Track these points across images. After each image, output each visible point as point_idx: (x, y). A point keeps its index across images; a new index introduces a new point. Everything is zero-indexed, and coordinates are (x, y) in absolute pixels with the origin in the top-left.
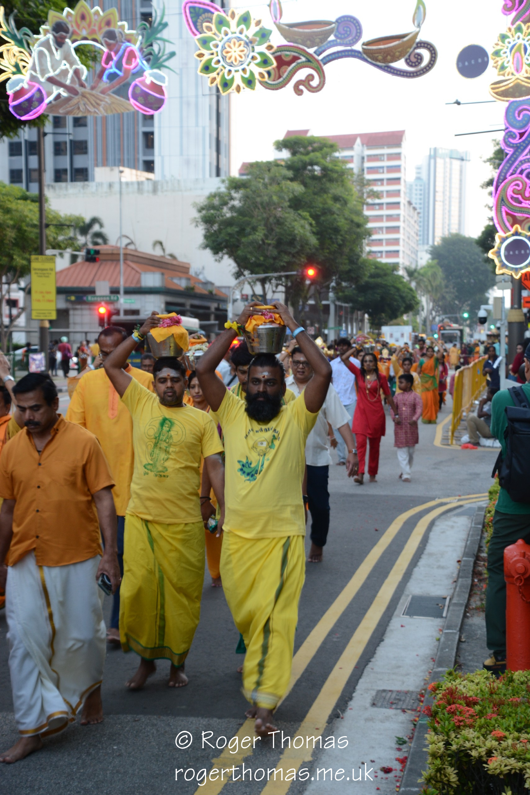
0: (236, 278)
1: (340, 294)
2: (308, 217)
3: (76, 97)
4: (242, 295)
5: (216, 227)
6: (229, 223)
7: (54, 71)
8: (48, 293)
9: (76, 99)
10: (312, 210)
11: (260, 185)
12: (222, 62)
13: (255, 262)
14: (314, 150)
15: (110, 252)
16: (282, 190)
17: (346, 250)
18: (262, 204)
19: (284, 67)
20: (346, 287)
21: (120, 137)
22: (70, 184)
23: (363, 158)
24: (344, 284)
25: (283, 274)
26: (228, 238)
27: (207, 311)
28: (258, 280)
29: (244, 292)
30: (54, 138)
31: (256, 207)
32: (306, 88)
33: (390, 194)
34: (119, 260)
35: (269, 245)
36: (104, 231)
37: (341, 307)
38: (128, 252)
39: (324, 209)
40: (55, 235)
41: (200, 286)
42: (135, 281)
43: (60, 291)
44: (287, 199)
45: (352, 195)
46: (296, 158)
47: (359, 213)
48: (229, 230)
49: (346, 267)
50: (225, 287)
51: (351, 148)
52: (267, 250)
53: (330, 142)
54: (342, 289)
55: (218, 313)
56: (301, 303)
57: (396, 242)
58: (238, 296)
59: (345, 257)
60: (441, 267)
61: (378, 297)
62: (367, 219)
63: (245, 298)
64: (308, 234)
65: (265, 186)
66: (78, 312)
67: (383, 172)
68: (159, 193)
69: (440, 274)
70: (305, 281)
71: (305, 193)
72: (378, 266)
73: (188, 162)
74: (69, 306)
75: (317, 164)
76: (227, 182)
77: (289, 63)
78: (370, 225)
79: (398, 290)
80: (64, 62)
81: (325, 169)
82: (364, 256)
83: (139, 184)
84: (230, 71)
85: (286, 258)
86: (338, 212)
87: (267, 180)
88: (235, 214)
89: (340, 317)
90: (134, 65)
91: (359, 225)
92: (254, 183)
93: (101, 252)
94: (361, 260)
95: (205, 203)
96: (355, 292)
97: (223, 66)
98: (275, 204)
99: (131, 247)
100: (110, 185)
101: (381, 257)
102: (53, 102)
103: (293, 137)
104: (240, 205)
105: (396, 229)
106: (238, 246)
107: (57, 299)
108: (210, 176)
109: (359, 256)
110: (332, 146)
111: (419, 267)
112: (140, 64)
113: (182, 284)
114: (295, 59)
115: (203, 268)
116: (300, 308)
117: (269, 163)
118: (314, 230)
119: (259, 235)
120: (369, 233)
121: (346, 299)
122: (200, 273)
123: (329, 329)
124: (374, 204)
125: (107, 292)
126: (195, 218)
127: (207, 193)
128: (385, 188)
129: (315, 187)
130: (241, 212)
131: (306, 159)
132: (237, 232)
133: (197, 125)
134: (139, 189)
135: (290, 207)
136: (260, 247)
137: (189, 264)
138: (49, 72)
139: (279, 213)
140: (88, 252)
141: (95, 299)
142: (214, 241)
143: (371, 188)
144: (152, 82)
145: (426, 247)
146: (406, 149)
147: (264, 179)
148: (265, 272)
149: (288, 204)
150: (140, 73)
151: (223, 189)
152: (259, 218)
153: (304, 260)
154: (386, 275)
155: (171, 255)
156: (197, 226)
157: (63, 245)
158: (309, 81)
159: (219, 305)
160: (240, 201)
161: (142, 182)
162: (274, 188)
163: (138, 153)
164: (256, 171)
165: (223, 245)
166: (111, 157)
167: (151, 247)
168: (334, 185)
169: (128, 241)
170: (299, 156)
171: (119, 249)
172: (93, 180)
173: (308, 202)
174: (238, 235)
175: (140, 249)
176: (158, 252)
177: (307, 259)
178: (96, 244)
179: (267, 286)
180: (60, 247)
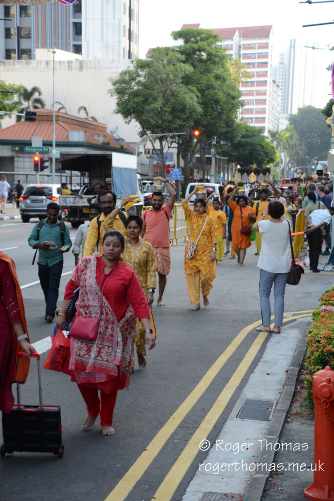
0: (141, 137)
1: (219, 150)
2: (196, 91)
4: (145, 150)
5: (126, 97)
6: (136, 94)
10: (199, 86)
11: (160, 65)
13: (155, 124)
14: (202, 40)
15: (46, 114)
16: (176, 70)
17: (224, 117)
18: (161, 80)
20: (224, 145)
21: (56, 25)
22: (16, 62)
23: (240, 47)
24: (222, 142)
25: (176, 134)
26: (135, 106)
28: (157, 138)
29: (147, 147)
31: (156, 82)
33: (259, 74)
34: (52, 121)
35: (166, 111)
36: (42, 98)
37: (220, 160)
38: (60, 114)
39: (208, 85)
41: (114, 142)
42: (64, 137)
44: (180, 76)
45: (230, 75)
46: (188, 46)
47: (234, 88)
48: (136, 100)
49: (224, 130)
50: (133, 143)
51: (231, 38)
52: (165, 116)
53: (214, 34)
54: (221, 146)
56: (189, 156)
57: (263, 111)
58: (142, 150)
59: (223, 122)
60: (296, 130)
61: (247, 153)
62: (240, 94)
63: (147, 151)
65: (164, 66)
66: (21, 159)
67: (255, 58)
68: (84, 70)
69: (296, 136)
70: (193, 139)
71: (194, 72)
72: (248, 129)
73: (107, 47)
74: (14, 154)
75: (204, 50)
76: (135, 62)
78: (242, 98)
79: (263, 147)
81: (209, 55)
82: (238, 121)
83: (69, 62)
85: (179, 122)
86: (219, 88)
87: (165, 62)
88: (140, 88)
89: (219, 167)
91: (233, 98)
92: (155, 63)
93: (37, 114)
94: (235, 124)
95: (118, 79)
96: (230, 148)
98: (171, 80)
99: (63, 111)
100: (47, 63)
101: (252, 122)
103: (187, 28)
104: (145, 80)
105: (263, 101)
106: (142, 112)
108: (124, 58)
109: (234, 122)
110: (215, 37)
111: (280, 131)
113: (100, 140)
115: (117, 128)
116: (189, 160)
117: (167, 49)
118: (200, 101)
119: (158, 104)
120: (242, 104)
121: (223, 154)
122: (114, 132)
123: (211, 176)
124: (247, 82)
125: (41, 145)
126: (111, 90)
127: (120, 71)
128: (256, 70)
129: (201, 68)
130: (145, 86)
131: (196, 46)
132: (142, 101)
134: (69, 66)
136: (159, 113)
137: (106, 125)
139: (174, 87)
140: (28, 113)
141: (32, 149)
142: (124, 108)
143: (245, 70)
145: (286, 115)
146: (272, 40)
147: (163, 61)
148: (162, 132)
149: (181, 80)
151: (132, 68)
152: (159, 91)
153: (192, 123)
154: (253, 136)
155: (93, 118)
156: (112, 96)
160: (145, 77)
161: (71, 61)
162: (171, 68)
163: (70, 39)
164: (157, 54)
165: (131, 111)
166: (48, 41)
167: (77, 111)
168: (216, 67)
169: (61, 106)
170: (190, 44)
171: (52, 112)
172: (34, 59)
173: (197, 80)
174: (142, 104)
175: (69, 113)
176: (82, 115)
177: (195, 123)
178: (36, 108)
179: (164, 143)
180: (5, 109)
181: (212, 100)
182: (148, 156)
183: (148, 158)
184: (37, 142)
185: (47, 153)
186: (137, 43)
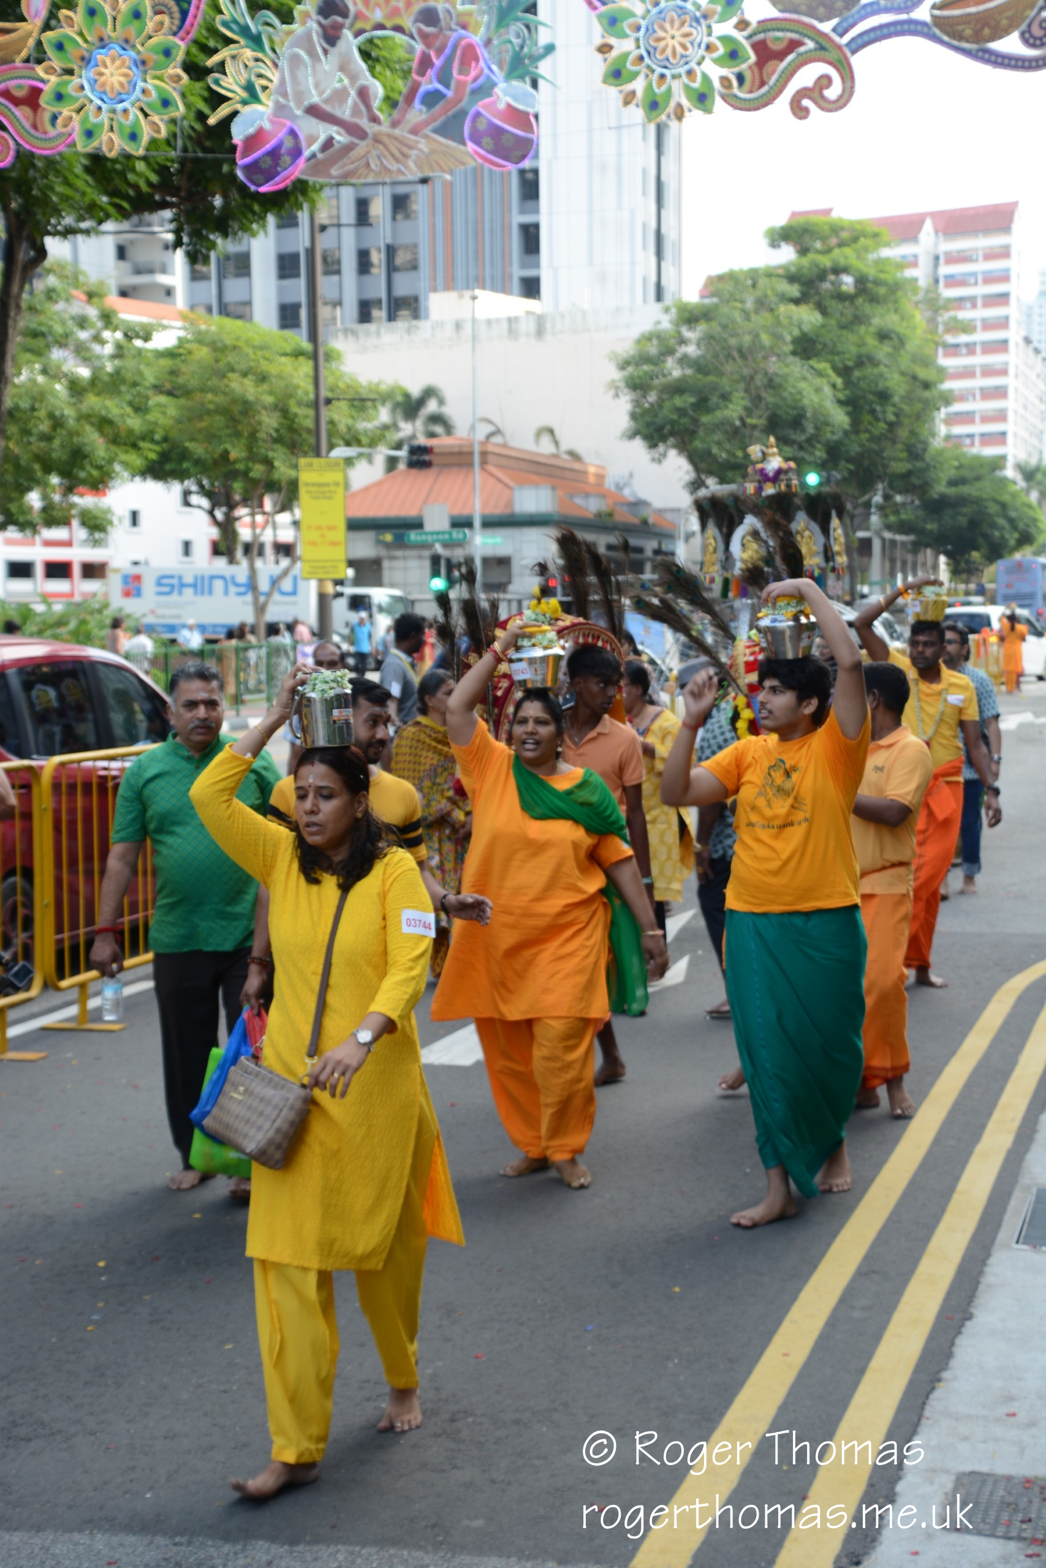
0: (692, 492)
1: (892, 517)
2: (829, 372)
3: (364, 143)
5: (652, 397)
6: (678, 388)
7: (320, 93)
8: (331, 528)
10: (836, 359)
11: (737, 314)
12: (647, 60)
13: (727, 461)
14: (841, 244)
15: (458, 450)
16: (778, 323)
17: (903, 433)
18: (740, 351)
19: (770, 65)
20: (904, 504)
21: (478, 235)
22: (384, 326)
24: (898, 498)
26: (675, 417)
27: (638, 556)
30: (357, 243)
31: (729, 356)
32: (817, 103)
33: (988, 324)
34: (471, 464)
35: (754, 427)
36: (448, 411)
37: (893, 543)
38: (490, 448)
39: (859, 356)
40: (350, 421)
41: (625, 509)
42: (503, 504)
43: (356, 525)
44: (788, 338)
45: (915, 328)
46: (805, 261)
47: (927, 362)
48: (679, 401)
49: (903, 467)
50: (671, 510)
51: (913, 239)
52: (751, 438)
54: (897, 509)
55: (659, 558)
57: (1001, 415)
59: (900, 446)
61: (964, 521)
62: (944, 374)
64: (829, 405)
65: (747, 315)
66: (397, 563)
67: (976, 284)
68: (548, 337)
71: (823, 326)
72: (965, 462)
73: (602, 277)
74: (382, 552)
75: (845, 270)
76: (674, 310)
77: (781, 55)
78: (948, 385)
79: (1003, 506)
80: (339, 74)
81: (861, 281)
82: (937, 443)
83: (511, 321)
84: (662, 77)
85: (787, 452)
86: (886, 361)
87: (750, 305)
88: (689, 372)
89: (893, 560)
90: (473, 73)
91: (927, 386)
92: (725, 310)
93: (439, 450)
94: (931, 452)
95: (632, 352)
96: (919, 513)
97: (649, 67)
98: (764, 349)
100: (458, 326)
101: (973, 445)
103: (802, 220)
104: (699, 352)
105: (1000, 392)
106: (693, 433)
107: (349, 539)
108: (645, 301)
109: (927, 445)
110: (876, 235)
112: (486, 70)
113: (590, 506)
114: (793, 45)
115: (631, 475)
118: (841, 396)
119: (735, 410)
120: (946, 400)
121: (902, 528)
122: (625, 485)
123: (870, 584)
124: (958, 345)
125: (443, 524)
126: (614, 381)
127: (636, 332)
128: (979, 313)
129: (842, 314)
130: (699, 366)
131: (826, 261)
132: (693, 405)
133: (619, 210)
134: (510, 330)
136: (736, 432)
137: (604, 468)
138: (311, 96)
139: (773, 366)
140: (415, 450)
141: (424, 537)
142: (648, 425)
143: (952, 313)
144: (509, 106)
146: (1019, 236)
147: (743, 302)
149: (791, 347)
150: (486, 89)
152: (736, 377)
153: (821, 453)
154: (978, 478)
155: (571, 453)
156: (617, 396)
157: (365, 440)
158: (821, 90)
159: (660, 544)
160: (698, 345)
161: (517, 318)
162: (763, 319)
163: (511, 264)
164: (728, 287)
165: (666, 431)
166: (460, 274)
167: (532, 438)
168: (880, 310)
169: (490, 428)
170: (811, 256)
171: (472, 445)
172: (427, 317)
173: (830, 344)
174: (695, 411)
175: (512, 444)
176: (546, 447)
177: (828, 453)
178: (432, 435)
180: (359, 443)
181: (871, 393)
184: (437, 521)
185: (460, 544)
186: (678, 263)
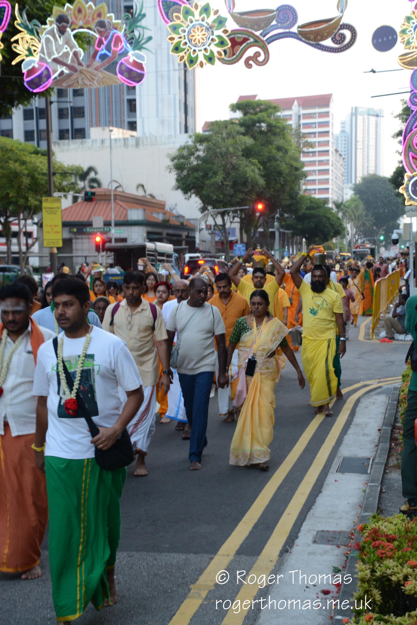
0: (202, 213)
1: (283, 223)
2: (257, 163)
3: (76, 74)
4: (207, 226)
5: (185, 172)
6: (195, 169)
7: (58, 53)
8: (56, 226)
9: (75, 75)
10: (260, 158)
11: (219, 139)
12: (188, 44)
13: (216, 199)
14: (261, 111)
15: (103, 193)
16: (236, 143)
17: (287, 189)
18: (221, 153)
19: (237, 47)
20: (288, 218)
21: (110, 103)
22: (71, 141)
23: (299, 116)
24: (286, 215)
25: (238, 208)
26: (195, 181)
27: (179, 238)
28: (219, 213)
29: (208, 223)
30: (58, 105)
31: (216, 156)
32: (255, 62)
33: (321, 144)
34: (110, 200)
35: (227, 186)
36: (99, 177)
37: (284, 233)
38: (117, 193)
39: (269, 157)
40: (61, 181)
41: (174, 219)
42: (123, 216)
43: (65, 225)
44: (240, 150)
45: (291, 146)
46: (247, 118)
47: (297, 159)
48: (196, 175)
49: (288, 202)
50: (193, 219)
51: (290, 108)
52: (226, 190)
53: (274, 105)
54: (285, 219)
55: (188, 239)
56: (253, 231)
57: (326, 181)
58: (204, 227)
59: (286, 194)
60: (362, 200)
61: (313, 225)
62: (303, 164)
63: (209, 227)
64: (257, 176)
65: (223, 139)
66: (80, 241)
67: (316, 127)
68: (141, 147)
69: (361, 206)
70: (255, 213)
71: (254, 145)
72: (312, 201)
73: (162, 122)
74: (73, 236)
75: (263, 121)
76: (193, 137)
77: (241, 44)
78: (306, 169)
79: (328, 219)
80: (66, 46)
81: (269, 126)
82: (301, 193)
83: (125, 140)
84: (195, 51)
85: (241, 196)
86: (280, 159)
87: (224, 135)
88: (200, 162)
89: (283, 241)
90: (120, 47)
91: (297, 169)
92: (214, 137)
93: (96, 194)
94: (299, 196)
95: (176, 154)
96: (294, 221)
97: (189, 46)
98: (231, 153)
99: (120, 189)
100: (103, 142)
101: (315, 193)
102: (58, 78)
103: (245, 100)
104: (204, 155)
105: (326, 172)
106: (202, 187)
107: (62, 231)
108: (180, 132)
109: (297, 194)
110: (275, 108)
111: (344, 201)
112: (125, 46)
113: (159, 217)
114: (245, 40)
115: (176, 205)
116: (252, 234)
117: (226, 122)
118: (262, 173)
119: (219, 178)
120: (305, 175)
121: (287, 227)
122: (174, 209)
123: (275, 251)
124: (309, 152)
125: (102, 225)
126: (169, 166)
127: (178, 146)
128: (317, 139)
129: (262, 140)
130: (205, 160)
131: (255, 118)
132: (202, 176)
133: (169, 93)
134: (125, 143)
135: (243, 155)
136: (220, 188)
137: (165, 202)
138: (54, 54)
139: (234, 160)
140: (86, 194)
141: (93, 230)
142: (184, 184)
143: (306, 139)
144: (134, 61)
145: (350, 185)
146: (333, 108)
147: (222, 134)
148: (224, 207)
149: (242, 153)
150: (125, 53)
151: (190, 143)
152: (219, 165)
153: (254, 197)
154: (318, 207)
155: (151, 195)
156: (170, 172)
157: (66, 189)
158: (256, 57)
159: (188, 233)
160: (204, 152)
161: (127, 139)
162: (231, 141)
163: (124, 116)
164: (216, 128)
165: (191, 186)
166: (102, 120)
167: (135, 189)
168: (277, 138)
169: (117, 185)
170: (249, 116)
171: (111, 191)
172: (89, 138)
173: (257, 152)
174: (203, 179)
175: (126, 191)
176: (141, 193)
177: (257, 196)
178: (93, 187)
179: (226, 218)
180: (64, 190)
182: (210, 232)
183: (209, 234)
184: (98, 222)
186: (193, 117)
